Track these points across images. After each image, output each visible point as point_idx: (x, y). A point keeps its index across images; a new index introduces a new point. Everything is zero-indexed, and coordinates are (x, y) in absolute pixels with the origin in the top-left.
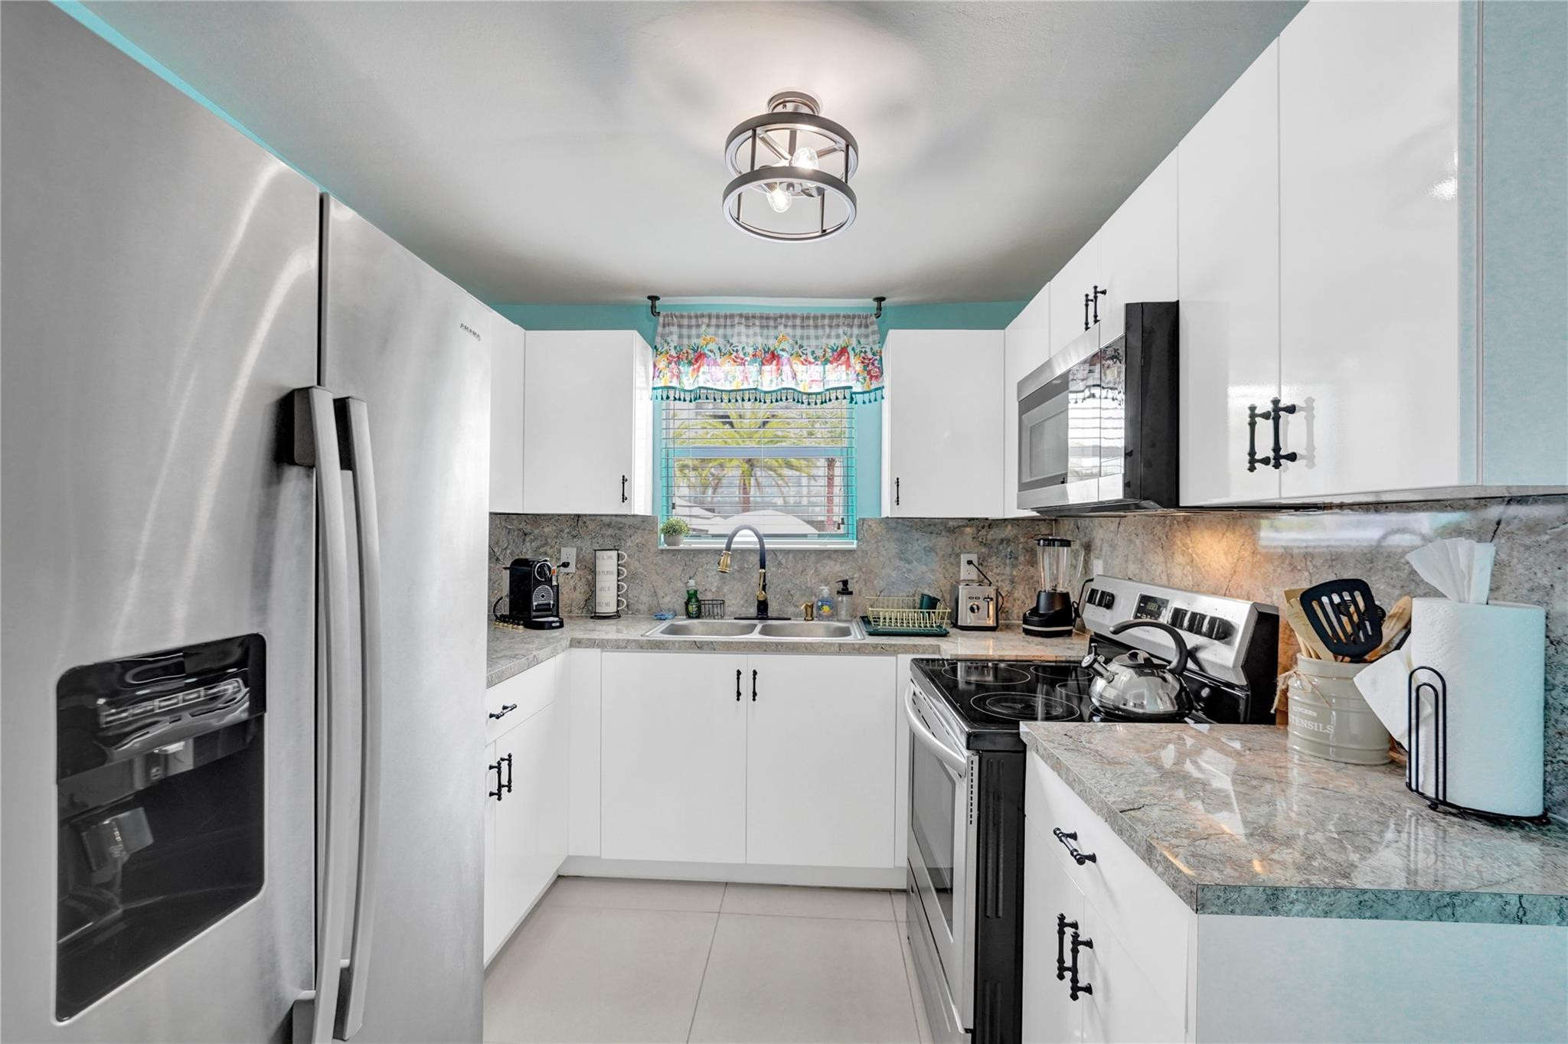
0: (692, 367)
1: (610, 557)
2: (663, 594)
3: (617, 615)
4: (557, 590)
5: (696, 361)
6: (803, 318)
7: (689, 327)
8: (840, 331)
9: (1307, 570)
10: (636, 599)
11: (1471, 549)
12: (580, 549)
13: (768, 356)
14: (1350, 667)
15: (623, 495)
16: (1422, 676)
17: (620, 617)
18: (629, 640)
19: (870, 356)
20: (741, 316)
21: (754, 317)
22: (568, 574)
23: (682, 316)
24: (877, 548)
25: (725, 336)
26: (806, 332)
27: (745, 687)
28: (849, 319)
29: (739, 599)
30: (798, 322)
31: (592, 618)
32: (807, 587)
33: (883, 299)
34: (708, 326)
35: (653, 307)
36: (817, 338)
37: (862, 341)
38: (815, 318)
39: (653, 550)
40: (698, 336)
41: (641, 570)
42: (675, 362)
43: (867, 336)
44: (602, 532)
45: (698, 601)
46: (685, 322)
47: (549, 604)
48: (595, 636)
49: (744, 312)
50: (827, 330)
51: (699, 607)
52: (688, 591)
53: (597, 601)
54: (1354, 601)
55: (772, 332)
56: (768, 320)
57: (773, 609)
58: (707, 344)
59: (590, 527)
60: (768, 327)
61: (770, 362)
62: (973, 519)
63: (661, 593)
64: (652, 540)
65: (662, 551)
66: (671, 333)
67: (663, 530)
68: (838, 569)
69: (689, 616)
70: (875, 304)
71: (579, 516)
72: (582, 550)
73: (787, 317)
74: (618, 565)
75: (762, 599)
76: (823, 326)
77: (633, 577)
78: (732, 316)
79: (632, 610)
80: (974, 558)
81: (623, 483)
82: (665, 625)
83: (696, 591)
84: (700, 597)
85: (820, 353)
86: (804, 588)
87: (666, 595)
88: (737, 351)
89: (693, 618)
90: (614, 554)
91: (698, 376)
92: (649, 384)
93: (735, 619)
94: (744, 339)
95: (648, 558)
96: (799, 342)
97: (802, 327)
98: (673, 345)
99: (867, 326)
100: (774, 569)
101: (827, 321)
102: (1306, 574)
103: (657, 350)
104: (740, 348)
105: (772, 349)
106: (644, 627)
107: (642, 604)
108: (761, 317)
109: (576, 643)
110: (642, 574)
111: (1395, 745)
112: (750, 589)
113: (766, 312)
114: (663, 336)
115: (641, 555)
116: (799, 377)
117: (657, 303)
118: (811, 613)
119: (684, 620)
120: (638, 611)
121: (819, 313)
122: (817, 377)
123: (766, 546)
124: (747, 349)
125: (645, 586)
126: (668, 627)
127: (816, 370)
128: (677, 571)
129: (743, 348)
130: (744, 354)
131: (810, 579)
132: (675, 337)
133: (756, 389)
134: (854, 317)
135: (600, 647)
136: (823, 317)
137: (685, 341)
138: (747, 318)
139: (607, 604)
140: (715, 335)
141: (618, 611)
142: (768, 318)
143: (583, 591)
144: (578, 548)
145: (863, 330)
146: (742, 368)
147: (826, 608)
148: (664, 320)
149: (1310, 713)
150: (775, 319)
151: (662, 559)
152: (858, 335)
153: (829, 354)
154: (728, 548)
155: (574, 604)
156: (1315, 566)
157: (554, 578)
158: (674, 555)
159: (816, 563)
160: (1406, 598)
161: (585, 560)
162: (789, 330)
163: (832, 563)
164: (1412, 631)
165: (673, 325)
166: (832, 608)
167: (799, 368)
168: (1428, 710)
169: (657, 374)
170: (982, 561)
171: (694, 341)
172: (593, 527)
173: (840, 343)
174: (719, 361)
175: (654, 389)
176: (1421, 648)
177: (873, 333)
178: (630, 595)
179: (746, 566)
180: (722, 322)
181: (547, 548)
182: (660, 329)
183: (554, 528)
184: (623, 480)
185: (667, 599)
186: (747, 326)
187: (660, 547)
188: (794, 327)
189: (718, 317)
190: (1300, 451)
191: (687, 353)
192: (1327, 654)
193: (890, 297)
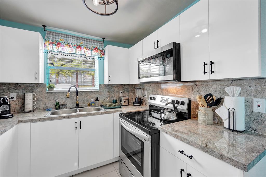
0: (56, 46)
1: (30, 95)
2: (48, 104)
3: (33, 111)
4: (10, 106)
5: (58, 45)
6: (87, 39)
7: (56, 36)
8: (96, 44)
9: (193, 92)
10: (39, 106)
12: (18, 93)
13: (78, 46)
15: (36, 77)
16: (231, 110)
17: (34, 111)
18: (41, 119)
19: (102, 50)
20: (71, 36)
21: (74, 36)
22: (13, 100)
23: (54, 33)
24: (103, 90)
25: (66, 40)
26: (87, 43)
27: (78, 126)
28: (97, 41)
29: (70, 103)
30: (85, 40)
31: (23, 112)
32: (88, 100)
33: (105, 39)
34: (62, 36)
35: (44, 29)
36: (90, 44)
37: (100, 47)
38: (90, 40)
39: (44, 93)
40: (58, 39)
41: (41, 98)
42: (52, 44)
43: (101, 46)
44: (26, 88)
45: (59, 105)
46: (55, 34)
47: (7, 110)
48: (27, 118)
49: (72, 35)
50: (92, 43)
51: (59, 107)
52: (56, 103)
53: (25, 108)
55: (79, 41)
56: (78, 38)
57: (80, 105)
58: (61, 41)
59: (22, 87)
60: (78, 40)
61: (78, 48)
62: (122, 84)
63: (47, 104)
64: (44, 90)
65: (47, 93)
66: (50, 36)
67: (48, 87)
68: (95, 96)
69: (56, 109)
70: (103, 40)
71: (17, 83)
72: (19, 93)
73: (83, 38)
74: (33, 97)
75: (77, 103)
76: (91, 42)
77: (38, 100)
78: (68, 35)
79: (38, 109)
80: (122, 92)
81: (36, 74)
82: (50, 112)
83: (59, 103)
84: (59, 104)
85: (91, 48)
86: (87, 100)
87: (49, 104)
88: (70, 44)
89: (58, 109)
90: (32, 94)
91: (58, 48)
92: (43, 48)
93: (70, 108)
94: (72, 41)
95: (43, 95)
96: (86, 45)
97: (86, 41)
98: (51, 39)
99: (101, 44)
100: (80, 96)
101: (92, 41)
102: (193, 93)
103: (45, 40)
104: (71, 43)
105: (79, 45)
106: (44, 114)
107: (41, 107)
108: (76, 37)
109: (20, 122)
110: (41, 99)
112: (73, 101)
113: (77, 36)
114: (47, 36)
115: (40, 94)
116: (86, 52)
117: (46, 28)
118: (90, 105)
119: (55, 110)
120: (40, 109)
121: (91, 39)
122: (90, 53)
123: (78, 91)
124: (73, 44)
125: (42, 102)
126: (51, 113)
127: (89, 52)
128: (52, 98)
129: (72, 43)
130: (72, 45)
131: (88, 98)
132: (52, 38)
133: (75, 54)
134: (98, 41)
135: (30, 122)
136: (91, 40)
137: (54, 39)
138: (72, 36)
139: (29, 108)
140: (63, 39)
141: (33, 110)
142: (78, 37)
143: (19, 105)
144: (17, 93)
145: (100, 44)
146: (71, 48)
147: (93, 104)
148: (48, 33)
149: (204, 117)
150: (80, 38)
151: (47, 95)
152: (99, 45)
153: (93, 48)
154: (69, 91)
155: (16, 109)
157: (9, 102)
158: (51, 94)
159: (90, 94)
161: (20, 96)
162: (83, 41)
163: (93, 94)
165: (51, 34)
166: (94, 104)
167: (86, 50)
169: (46, 46)
170: (123, 92)
171: (57, 39)
172: (23, 86)
173: (96, 46)
174: (65, 46)
175: (44, 50)
177: (103, 45)
178: (37, 105)
179: (72, 95)
180: (65, 36)
181: (4, 93)
182: (46, 35)
183: (8, 87)
184: (36, 73)
185: (49, 105)
186: (72, 39)
187: (47, 92)
188: (84, 41)
189: (64, 35)
191: (55, 42)
193: (106, 38)
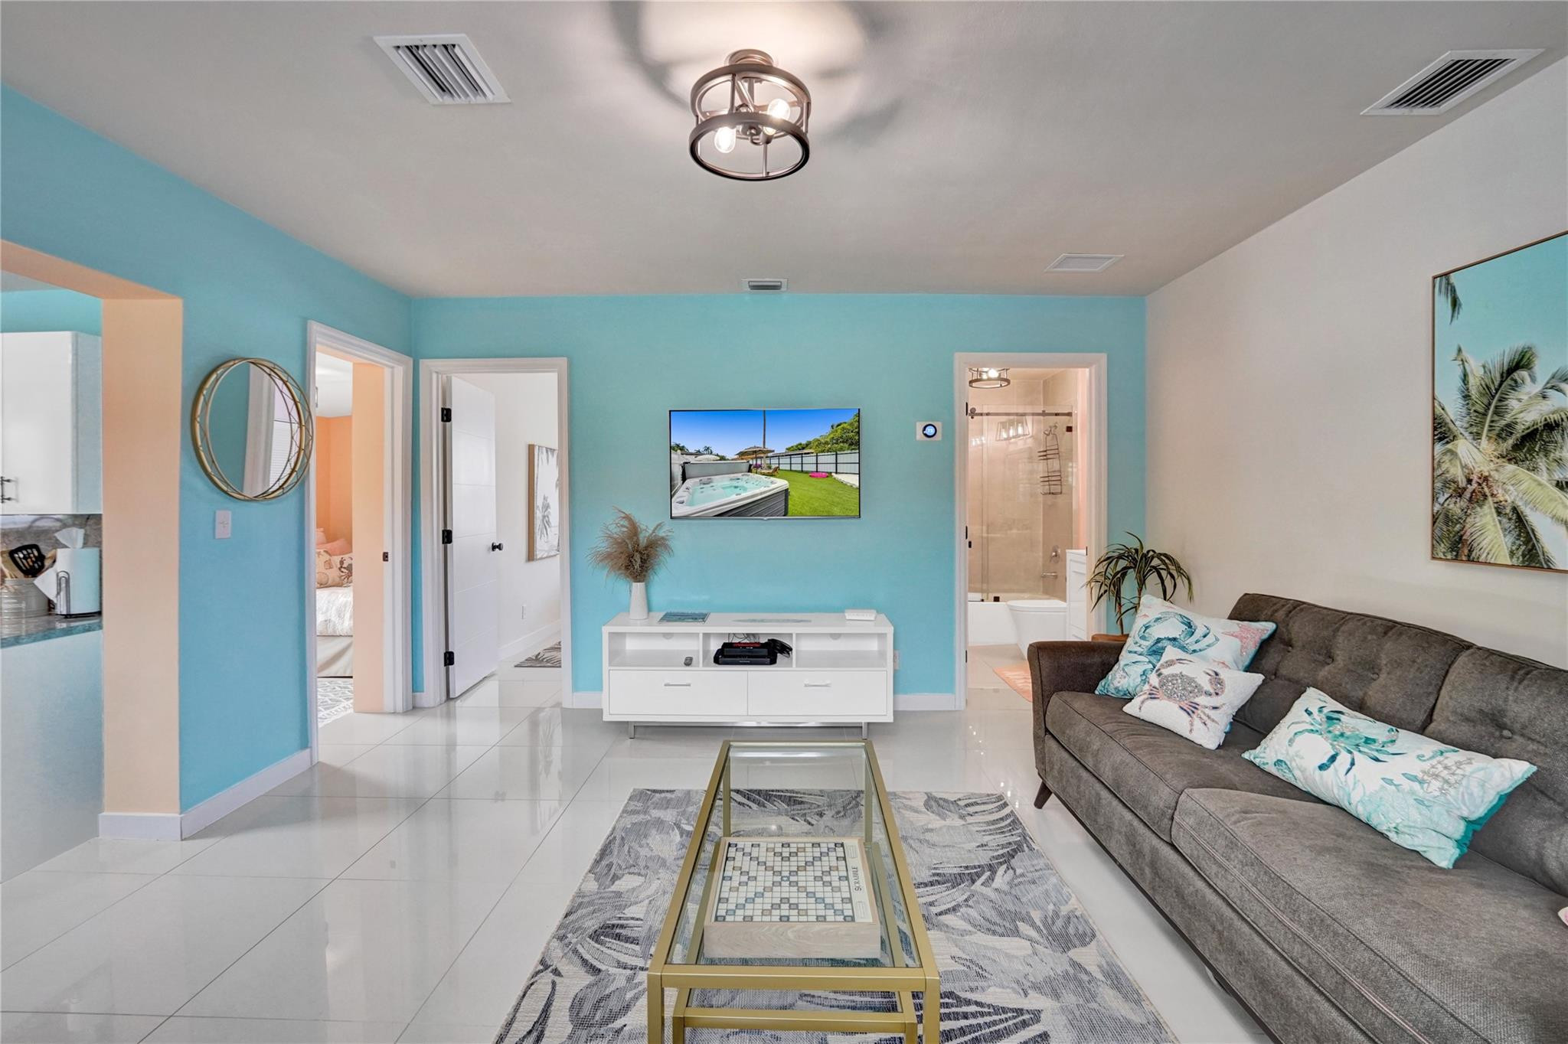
11: (77, 531)
14: (30, 579)
16: (61, 575)
54: (33, 553)
111: (50, 602)
156: (9, 541)
160: (54, 550)
164: (57, 560)
168: (63, 585)
176: (60, 566)
190: (12, 496)
192: (20, 575)
